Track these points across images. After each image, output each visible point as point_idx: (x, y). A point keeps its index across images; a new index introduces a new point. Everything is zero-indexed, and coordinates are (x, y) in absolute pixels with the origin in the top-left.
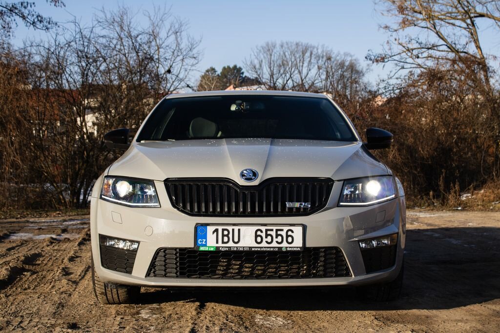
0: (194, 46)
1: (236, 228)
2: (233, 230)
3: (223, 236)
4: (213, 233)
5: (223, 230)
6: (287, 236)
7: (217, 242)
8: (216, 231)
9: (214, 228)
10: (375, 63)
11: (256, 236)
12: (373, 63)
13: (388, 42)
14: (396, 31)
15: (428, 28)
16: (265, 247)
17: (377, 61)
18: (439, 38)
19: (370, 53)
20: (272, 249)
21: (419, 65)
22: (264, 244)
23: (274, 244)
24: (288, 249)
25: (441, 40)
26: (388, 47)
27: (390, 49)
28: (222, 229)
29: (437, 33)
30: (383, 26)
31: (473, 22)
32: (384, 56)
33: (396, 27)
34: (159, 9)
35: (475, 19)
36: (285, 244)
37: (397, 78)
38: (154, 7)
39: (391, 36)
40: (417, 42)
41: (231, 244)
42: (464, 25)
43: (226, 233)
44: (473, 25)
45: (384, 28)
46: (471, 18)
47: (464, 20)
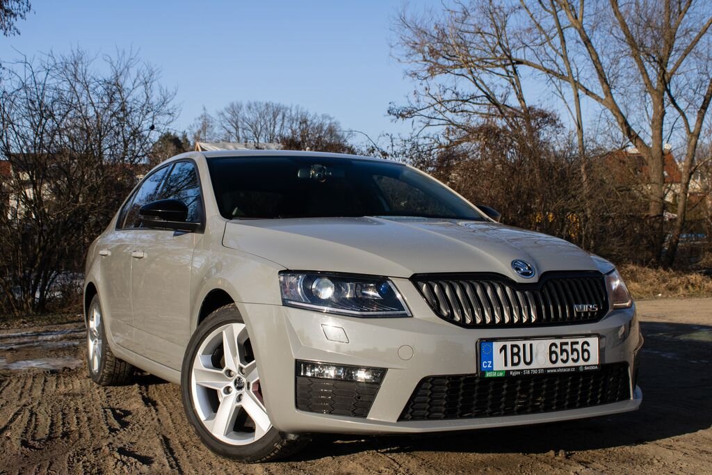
0: (168, 100)
1: (528, 343)
2: (524, 345)
3: (513, 354)
4: (501, 351)
5: (513, 346)
6: (583, 351)
7: (506, 365)
8: (504, 348)
9: (501, 344)
10: (400, 118)
11: (551, 353)
12: (398, 118)
13: (415, 93)
14: (426, 78)
15: (464, 75)
16: (561, 368)
17: (403, 116)
18: (477, 88)
19: (392, 106)
20: (569, 370)
21: (450, 121)
22: (560, 364)
23: (570, 363)
24: (586, 368)
25: (479, 90)
26: (416, 99)
27: (418, 101)
28: (511, 345)
29: (475, 82)
30: (410, 73)
31: (514, 69)
32: (410, 109)
33: (424, 74)
34: (124, 53)
35: (517, 66)
36: (581, 363)
37: (425, 138)
38: (118, 51)
40: (454, 92)
41: (522, 366)
42: (504, 72)
43: (515, 350)
44: (515, 72)
45: (410, 75)
46: (513, 64)
47: (504, 66)
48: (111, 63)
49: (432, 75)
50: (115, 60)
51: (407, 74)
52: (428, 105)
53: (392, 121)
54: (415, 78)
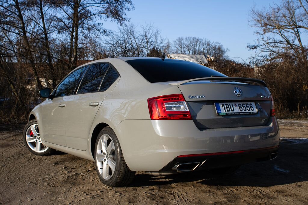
10: (252, 50)
13: (258, 40)
14: (262, 34)
17: (253, 48)
18: (282, 38)
21: (271, 50)
25: (283, 39)
30: (256, 32)
31: (297, 30)
34: (148, 24)
37: (261, 56)
38: (146, 24)
39: (260, 37)
42: (293, 32)
44: (298, 31)
45: (256, 33)
46: (297, 28)
48: (144, 28)
49: (265, 33)
50: (145, 27)
51: (255, 33)
52: (263, 44)
53: (249, 50)
54: (258, 34)
